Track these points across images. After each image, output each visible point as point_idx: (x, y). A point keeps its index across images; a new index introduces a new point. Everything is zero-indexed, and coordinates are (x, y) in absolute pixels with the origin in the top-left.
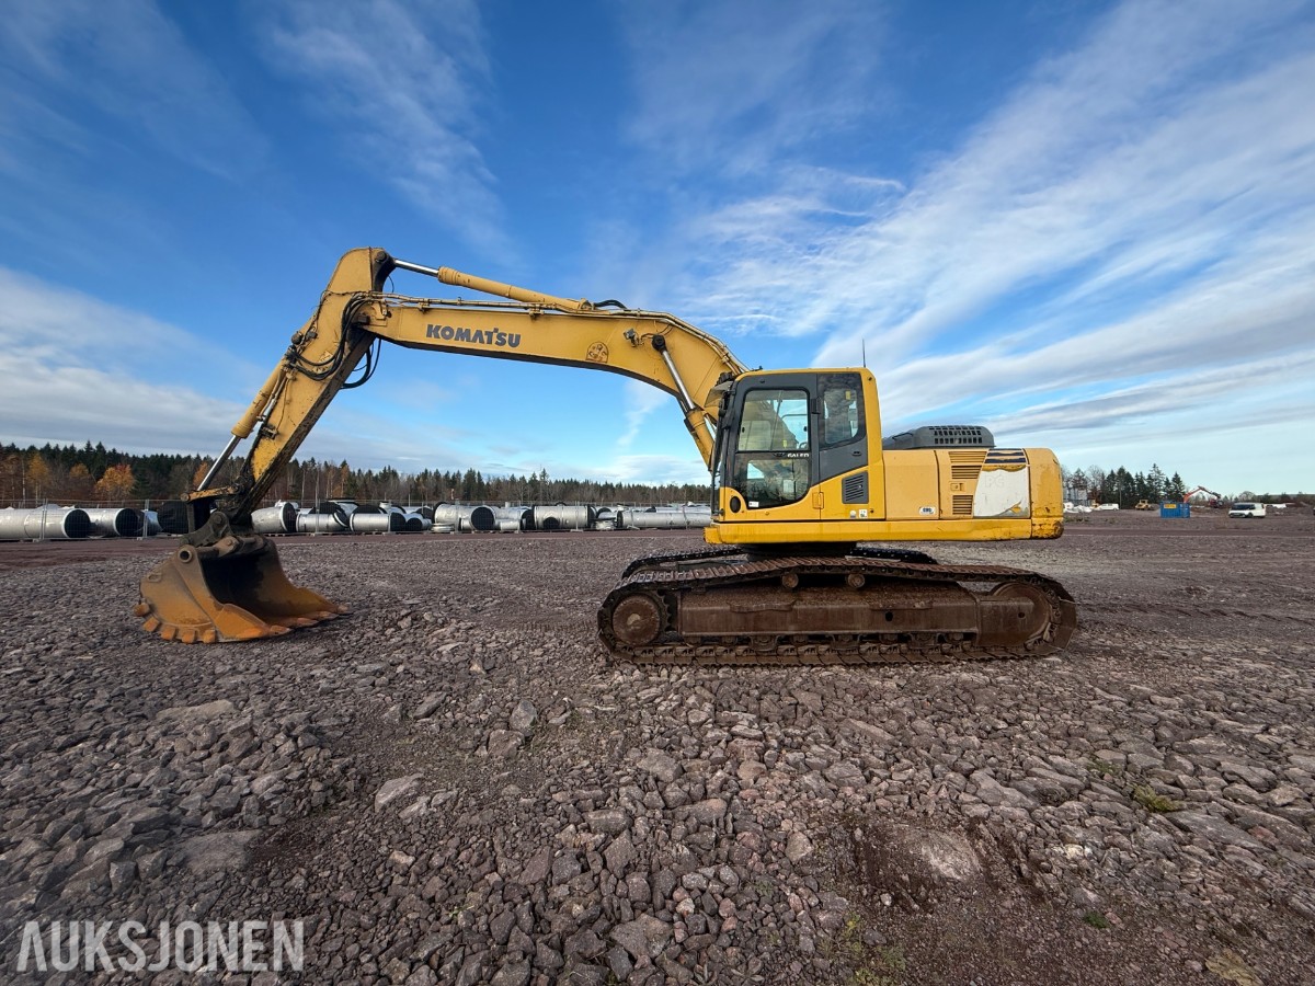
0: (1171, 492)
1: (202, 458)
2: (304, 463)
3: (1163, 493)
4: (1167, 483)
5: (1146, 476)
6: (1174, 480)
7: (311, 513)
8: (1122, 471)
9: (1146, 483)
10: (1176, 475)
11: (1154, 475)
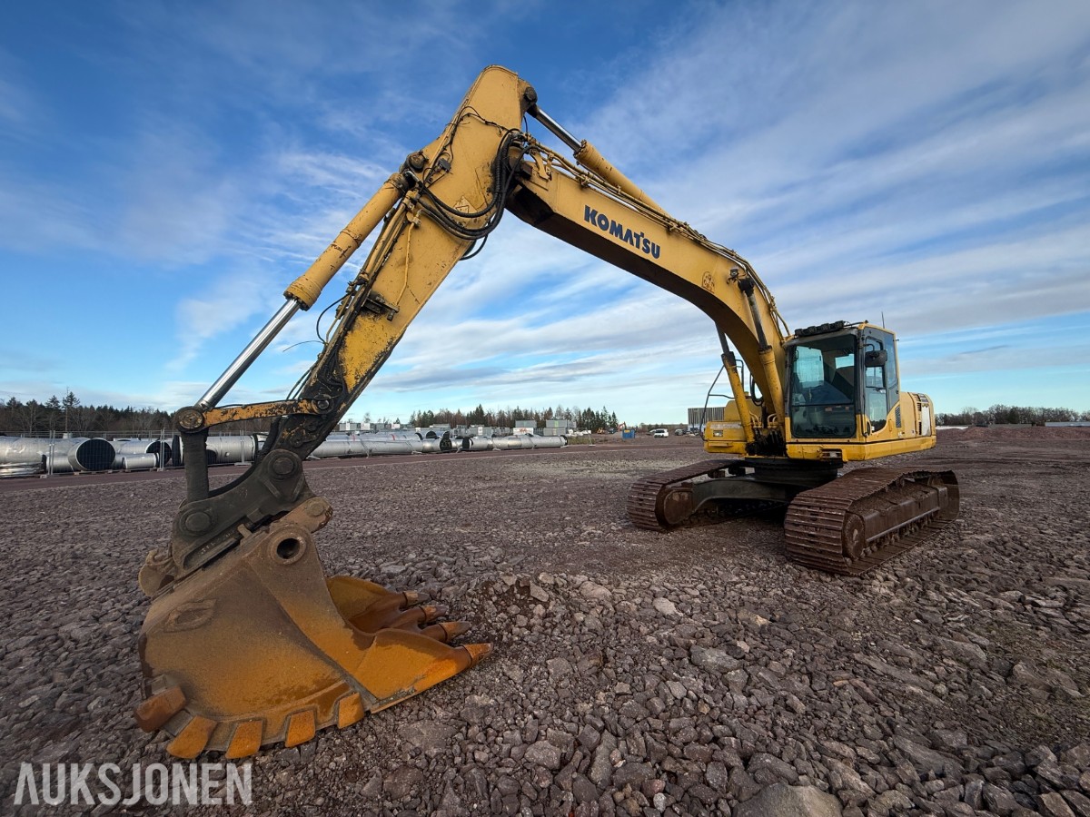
0: (611, 423)
3: (608, 424)
4: (610, 418)
5: (600, 413)
8: (589, 410)
9: (600, 417)
11: (603, 413)
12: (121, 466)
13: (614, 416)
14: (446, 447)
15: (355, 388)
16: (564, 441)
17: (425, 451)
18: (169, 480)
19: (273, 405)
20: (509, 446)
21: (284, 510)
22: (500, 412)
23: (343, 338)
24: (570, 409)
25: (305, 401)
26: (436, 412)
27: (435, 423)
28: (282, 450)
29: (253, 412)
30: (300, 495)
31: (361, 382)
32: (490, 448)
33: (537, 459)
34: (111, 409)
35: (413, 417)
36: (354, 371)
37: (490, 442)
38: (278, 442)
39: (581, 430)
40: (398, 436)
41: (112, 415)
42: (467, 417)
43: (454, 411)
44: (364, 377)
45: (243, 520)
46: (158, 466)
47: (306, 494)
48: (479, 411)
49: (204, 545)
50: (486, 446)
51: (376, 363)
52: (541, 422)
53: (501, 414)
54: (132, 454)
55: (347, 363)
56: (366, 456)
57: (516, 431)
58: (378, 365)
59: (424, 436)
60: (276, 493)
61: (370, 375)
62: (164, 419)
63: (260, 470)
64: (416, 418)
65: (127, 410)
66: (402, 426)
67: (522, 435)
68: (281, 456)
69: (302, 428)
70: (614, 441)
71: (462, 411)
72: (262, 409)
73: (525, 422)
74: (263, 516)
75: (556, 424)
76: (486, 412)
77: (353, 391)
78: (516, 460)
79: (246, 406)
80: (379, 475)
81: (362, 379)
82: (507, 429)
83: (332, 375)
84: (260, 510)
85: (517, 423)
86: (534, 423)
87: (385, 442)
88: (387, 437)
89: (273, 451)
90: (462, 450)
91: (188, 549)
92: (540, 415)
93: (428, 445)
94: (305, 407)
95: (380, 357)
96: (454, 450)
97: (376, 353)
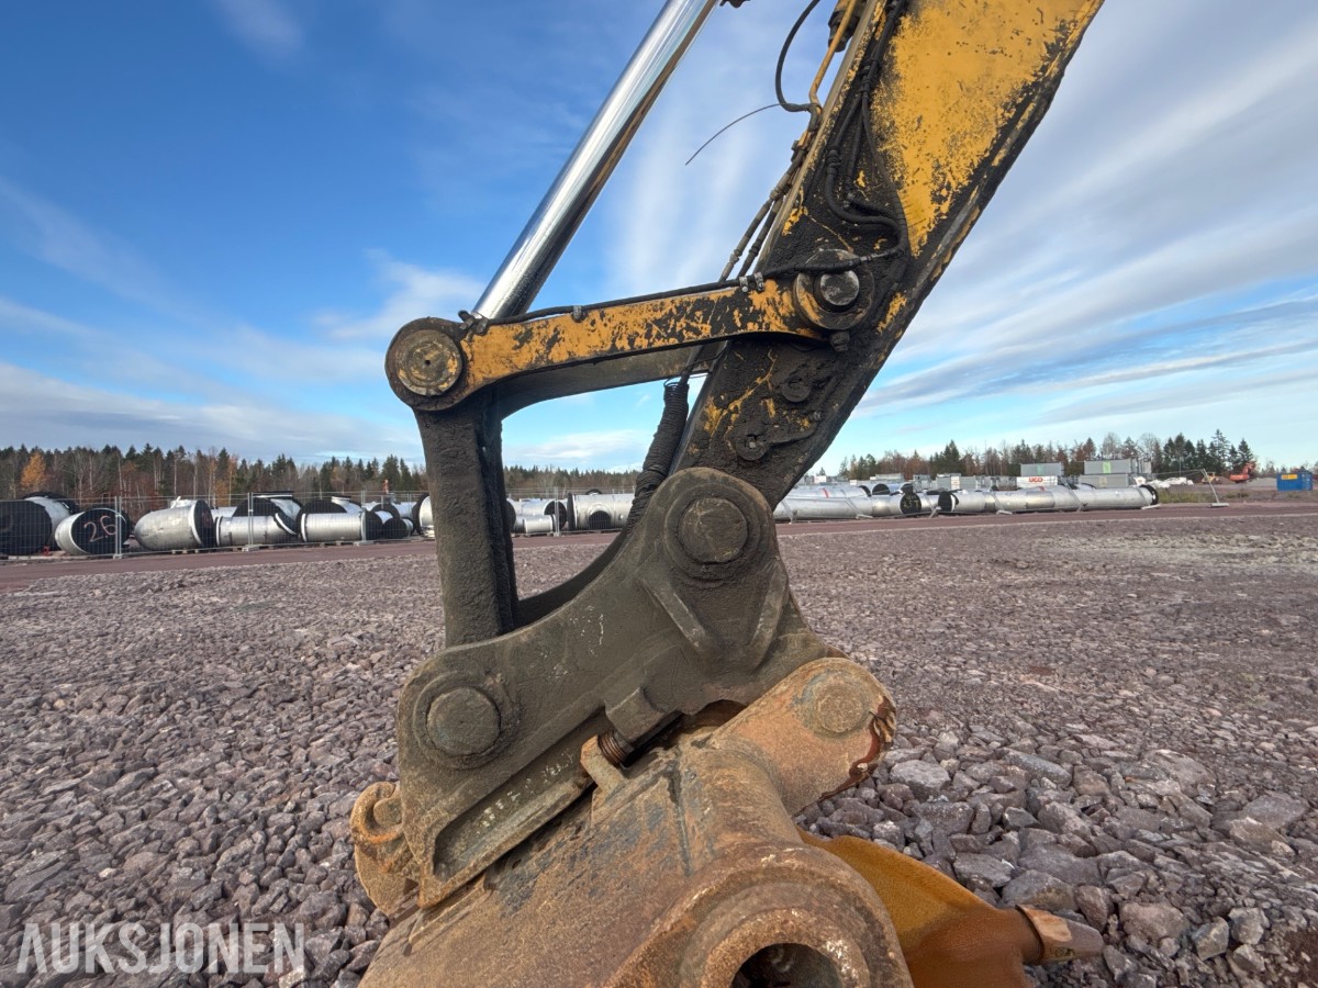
0: (1238, 461)
1: (29, 450)
2: (170, 454)
3: (1227, 464)
4: (1233, 452)
5: (1207, 444)
6: (1240, 448)
7: (236, 514)
8: (1180, 439)
9: (1208, 452)
10: (1243, 443)
11: (1216, 444)
12: (521, 530)
13: (1244, 447)
14: (911, 507)
15: (937, 234)
16: (1148, 496)
17: (876, 515)
18: (562, 548)
19: (669, 306)
20: (1027, 506)
21: (724, 694)
22: (989, 452)
23: (886, 46)
24: (1134, 439)
25: (771, 285)
26: (879, 457)
27: (880, 473)
28: (703, 472)
29: (606, 333)
30: (777, 645)
31: (953, 211)
32: (990, 510)
33: (1104, 530)
34: (521, 469)
35: (844, 465)
36: (928, 168)
37: (990, 500)
38: (689, 447)
39: (1162, 478)
40: (832, 491)
41: (521, 475)
42: (931, 462)
43: (907, 454)
44: (966, 191)
45: (595, 722)
46: (554, 530)
47: (794, 638)
48: (951, 452)
49: (488, 800)
50: (981, 506)
51: (1005, 131)
52: (1074, 466)
53: (991, 455)
54: (531, 516)
55: (902, 140)
56: (789, 520)
57: (1021, 481)
58: (1014, 135)
59: (871, 488)
60: (695, 632)
61: (987, 177)
62: (565, 479)
63: (640, 545)
64: (849, 467)
65: (534, 470)
66: (829, 479)
67: (1036, 489)
68: (700, 495)
69: (762, 393)
70: (1261, 496)
71: (921, 454)
72: (636, 319)
73: (1040, 467)
74: (658, 716)
75: (1107, 467)
76: (962, 453)
77: (928, 249)
78: (1057, 530)
79: (586, 310)
80: (816, 550)
81: (960, 199)
82: (1004, 480)
83: (853, 188)
84: (646, 694)
85: (1024, 467)
86: (1059, 467)
87: (815, 501)
88: (816, 492)
89: (677, 474)
90: (939, 513)
91: (442, 808)
92: (1068, 453)
93: (880, 503)
94: (773, 308)
95: (1021, 108)
96: (927, 512)
97: (1005, 92)
